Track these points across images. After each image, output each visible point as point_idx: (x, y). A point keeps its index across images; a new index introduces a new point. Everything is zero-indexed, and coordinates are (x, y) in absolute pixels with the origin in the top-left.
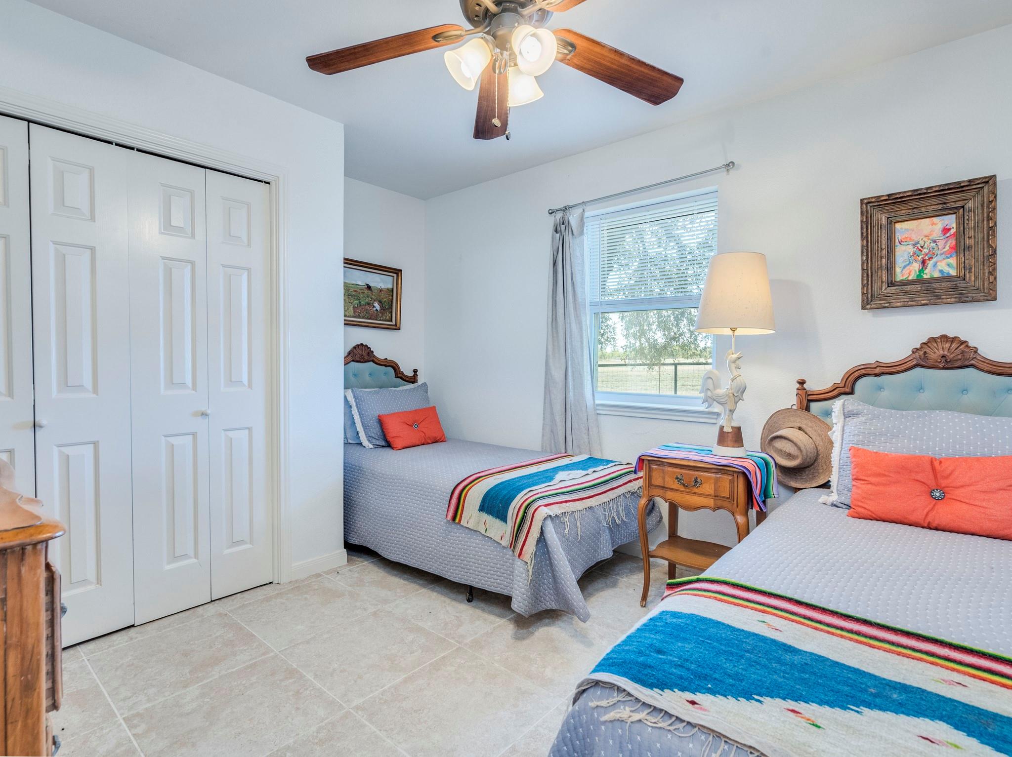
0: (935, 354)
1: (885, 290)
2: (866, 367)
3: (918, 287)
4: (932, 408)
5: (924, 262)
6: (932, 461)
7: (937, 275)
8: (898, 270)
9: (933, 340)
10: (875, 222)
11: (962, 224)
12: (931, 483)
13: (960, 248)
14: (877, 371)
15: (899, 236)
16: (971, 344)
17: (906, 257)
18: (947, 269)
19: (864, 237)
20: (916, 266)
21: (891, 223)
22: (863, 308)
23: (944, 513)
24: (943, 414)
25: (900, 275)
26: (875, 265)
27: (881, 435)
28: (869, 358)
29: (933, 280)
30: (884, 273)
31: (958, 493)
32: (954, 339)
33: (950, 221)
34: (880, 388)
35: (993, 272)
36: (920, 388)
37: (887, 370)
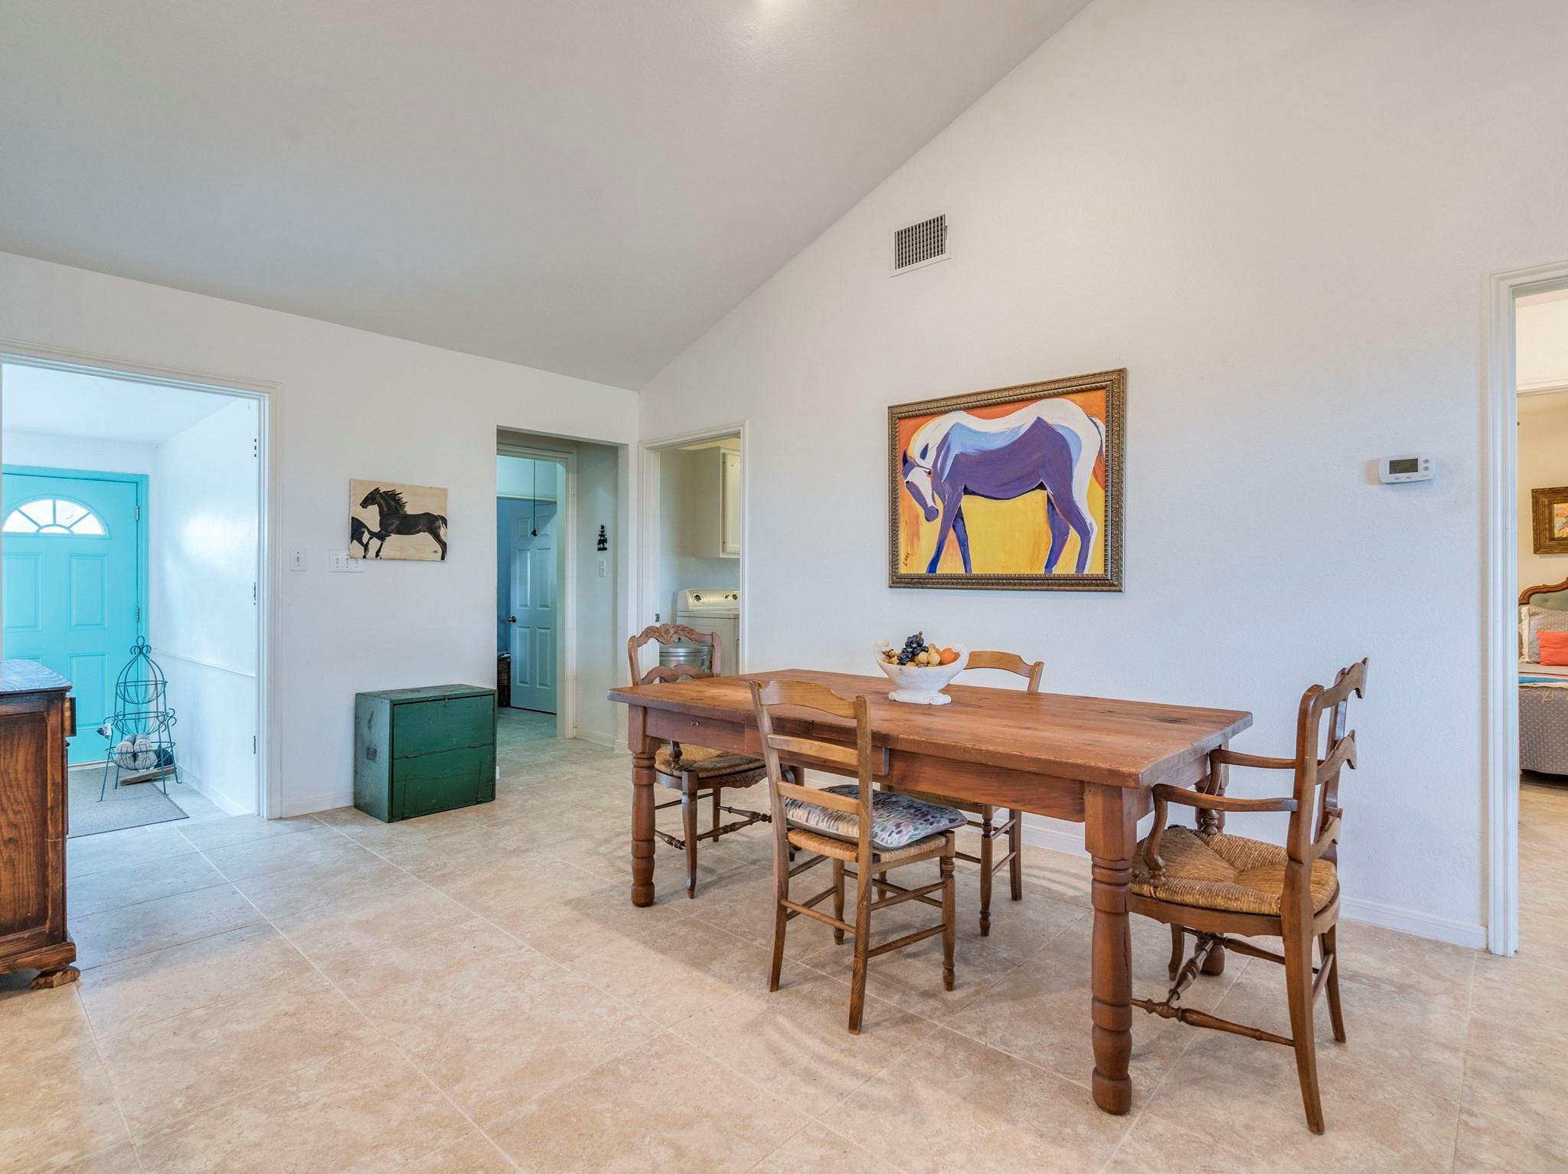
1: (1548, 542)
2: (1537, 588)
8: (1556, 531)
10: (1540, 503)
14: (1544, 590)
15: (1556, 512)
17: (1561, 524)
19: (1534, 511)
21: (1551, 504)
22: (1535, 553)
25: (1557, 534)
26: (1542, 528)
27: (1555, 624)
28: (1539, 583)
30: (1547, 533)
34: (1546, 600)
37: (1550, 590)
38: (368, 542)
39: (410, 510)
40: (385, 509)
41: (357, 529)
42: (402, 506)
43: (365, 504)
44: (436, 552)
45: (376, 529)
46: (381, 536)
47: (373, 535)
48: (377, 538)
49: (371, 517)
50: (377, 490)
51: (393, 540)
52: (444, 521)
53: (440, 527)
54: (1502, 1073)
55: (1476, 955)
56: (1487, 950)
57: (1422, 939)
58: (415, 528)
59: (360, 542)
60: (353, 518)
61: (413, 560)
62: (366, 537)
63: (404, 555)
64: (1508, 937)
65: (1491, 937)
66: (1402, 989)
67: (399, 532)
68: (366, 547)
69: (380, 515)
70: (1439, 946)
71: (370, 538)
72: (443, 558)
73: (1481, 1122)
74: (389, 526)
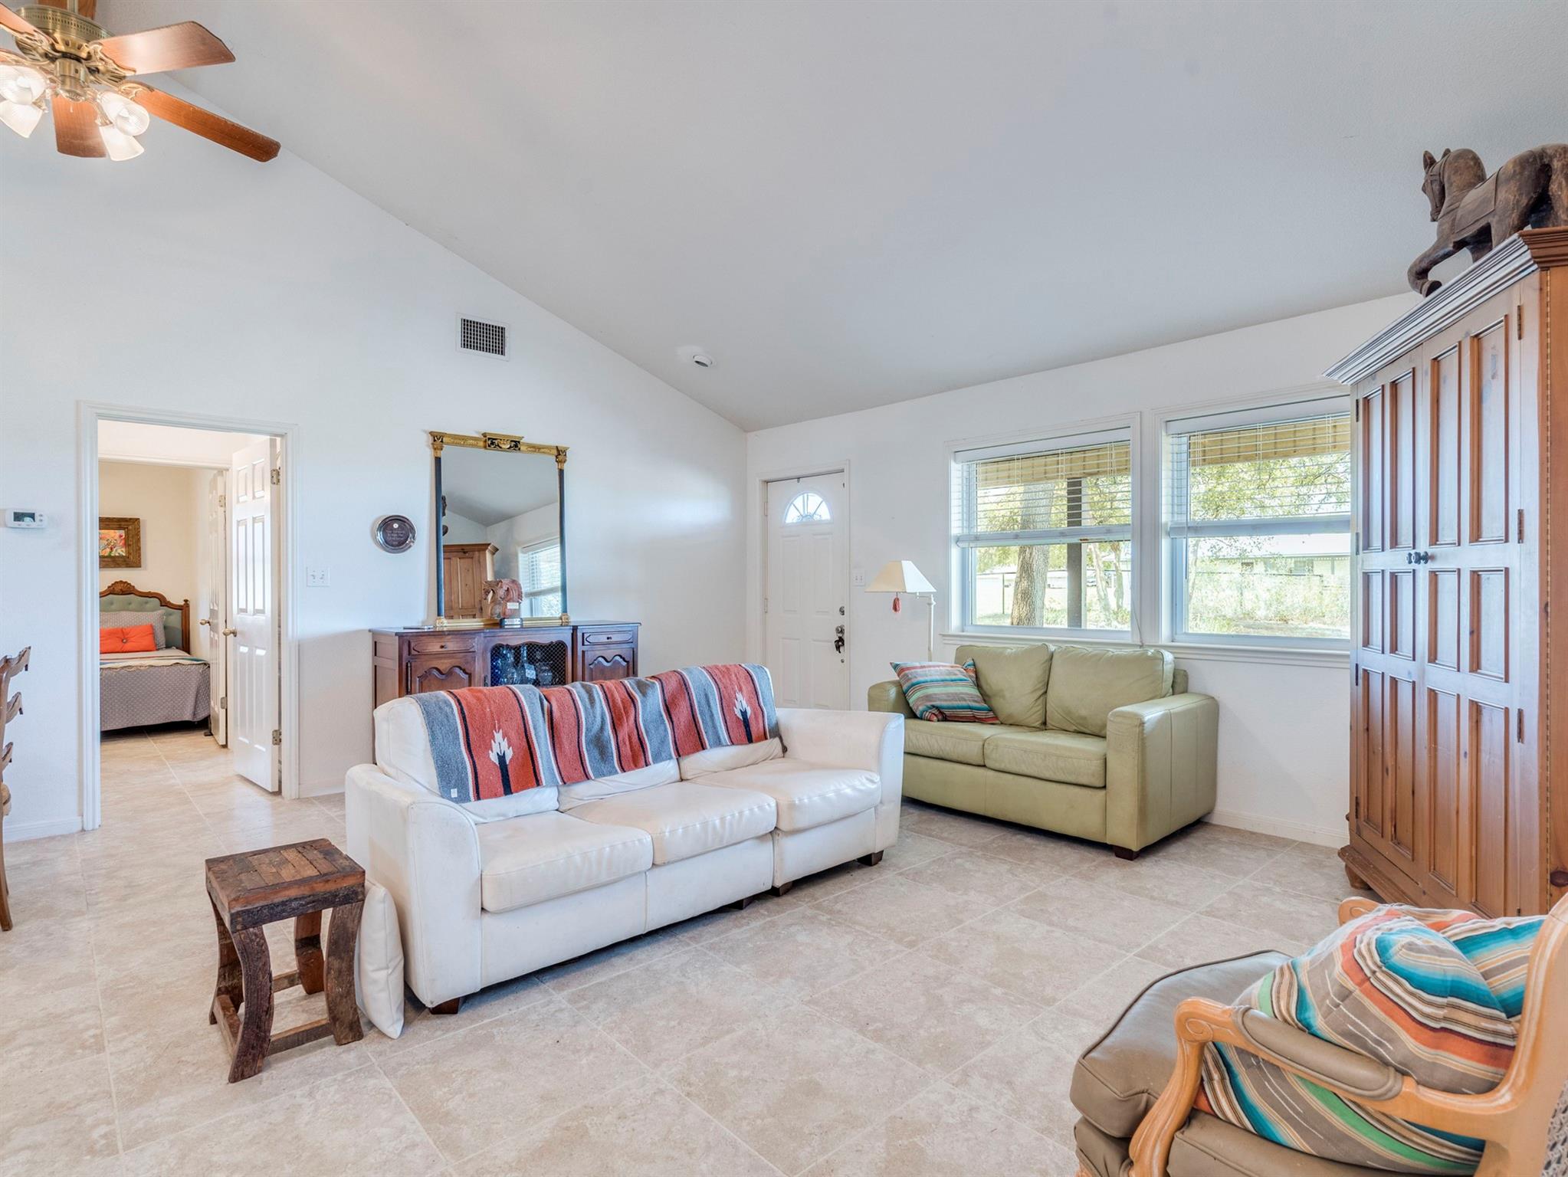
0: (118, 588)
3: (110, 560)
4: (115, 611)
5: (111, 549)
6: (122, 630)
7: (117, 555)
9: (116, 582)
11: (127, 534)
12: (123, 638)
13: (127, 545)
16: (132, 584)
18: (121, 553)
20: (108, 550)
23: (128, 646)
24: (124, 612)
29: (115, 557)
31: (132, 639)
32: (126, 582)
33: (122, 532)
35: (140, 556)
36: (112, 604)
54: (103, 871)
55: (76, 835)
56: (83, 830)
57: (40, 839)
64: (94, 817)
65: (85, 821)
66: (34, 864)
70: (52, 838)
73: (97, 890)
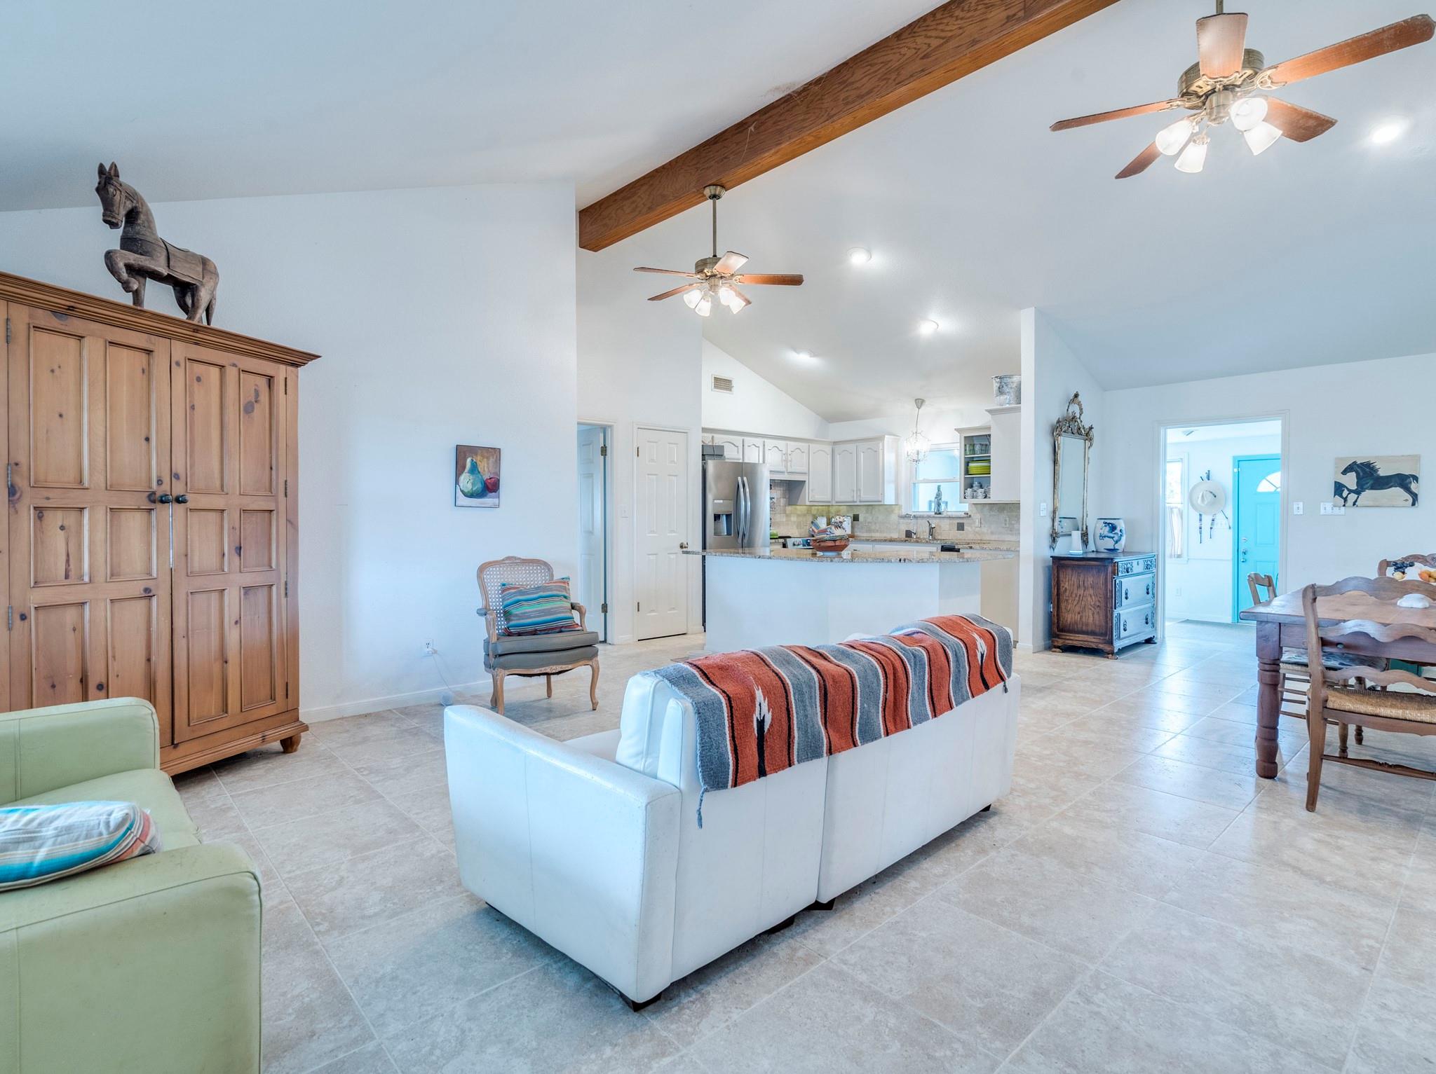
38: (1347, 497)
39: (1382, 473)
40: (1361, 474)
41: (1339, 489)
42: (1376, 471)
43: (1345, 472)
44: (1407, 500)
45: (1354, 487)
46: (1358, 492)
47: (1350, 491)
48: (1354, 493)
49: (1351, 481)
50: (1355, 463)
51: (1368, 495)
52: (1416, 478)
53: (1411, 482)
58: (1388, 485)
59: (1341, 496)
60: (1335, 482)
61: (1385, 507)
62: (1345, 493)
63: (1377, 504)
67: (1372, 488)
68: (1345, 500)
69: (1357, 478)
71: (1348, 494)
72: (1413, 504)
74: (1364, 485)
